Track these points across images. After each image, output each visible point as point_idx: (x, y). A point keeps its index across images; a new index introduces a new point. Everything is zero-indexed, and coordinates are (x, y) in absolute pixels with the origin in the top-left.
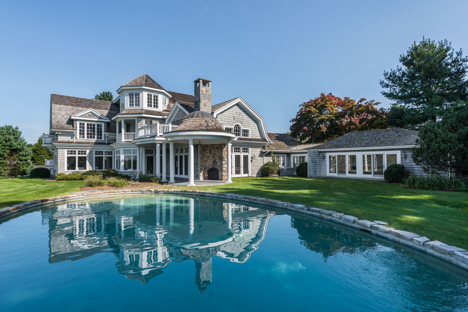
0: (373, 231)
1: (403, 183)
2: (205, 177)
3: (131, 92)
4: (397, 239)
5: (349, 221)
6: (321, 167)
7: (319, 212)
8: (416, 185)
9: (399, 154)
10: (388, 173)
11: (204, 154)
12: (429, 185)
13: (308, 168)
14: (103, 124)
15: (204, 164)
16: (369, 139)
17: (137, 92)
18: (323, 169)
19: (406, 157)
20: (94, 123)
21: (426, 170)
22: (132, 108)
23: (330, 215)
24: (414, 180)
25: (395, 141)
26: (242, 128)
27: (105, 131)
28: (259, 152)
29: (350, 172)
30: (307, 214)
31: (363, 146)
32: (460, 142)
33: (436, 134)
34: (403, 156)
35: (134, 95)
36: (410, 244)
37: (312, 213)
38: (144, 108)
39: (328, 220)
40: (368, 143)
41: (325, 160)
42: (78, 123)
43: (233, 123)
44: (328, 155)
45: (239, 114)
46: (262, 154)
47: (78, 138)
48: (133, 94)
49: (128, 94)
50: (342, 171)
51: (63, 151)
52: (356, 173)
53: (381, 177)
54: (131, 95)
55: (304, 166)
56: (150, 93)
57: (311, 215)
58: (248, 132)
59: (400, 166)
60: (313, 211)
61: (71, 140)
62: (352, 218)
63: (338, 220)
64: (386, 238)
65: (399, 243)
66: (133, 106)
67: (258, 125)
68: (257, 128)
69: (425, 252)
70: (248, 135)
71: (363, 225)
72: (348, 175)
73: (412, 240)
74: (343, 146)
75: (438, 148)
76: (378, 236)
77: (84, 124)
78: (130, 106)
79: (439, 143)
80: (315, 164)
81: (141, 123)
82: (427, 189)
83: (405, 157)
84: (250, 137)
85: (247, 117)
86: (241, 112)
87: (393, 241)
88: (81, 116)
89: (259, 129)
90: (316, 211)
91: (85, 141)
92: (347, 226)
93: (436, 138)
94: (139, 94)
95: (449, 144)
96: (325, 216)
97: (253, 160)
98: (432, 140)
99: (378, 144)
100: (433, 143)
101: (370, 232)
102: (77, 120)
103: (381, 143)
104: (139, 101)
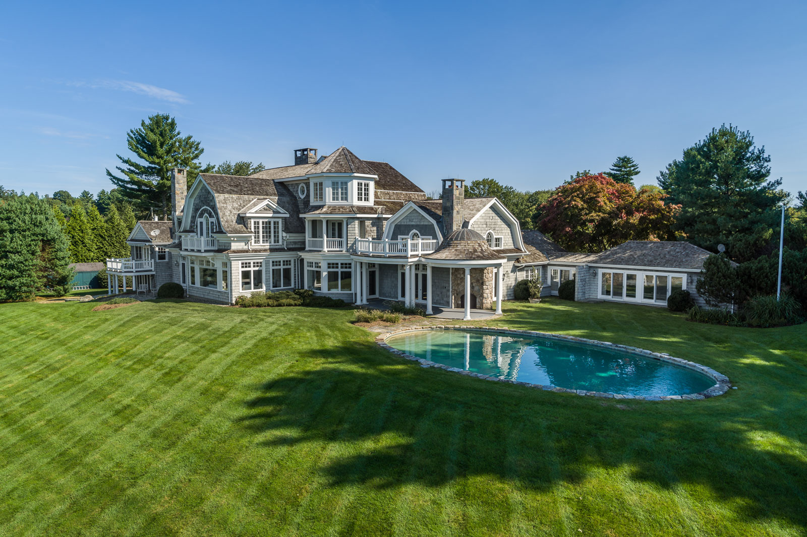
0: (661, 359)
1: (686, 313)
2: (458, 304)
3: (336, 180)
4: (673, 362)
5: (647, 353)
6: (591, 287)
7: (625, 348)
8: (698, 317)
9: (684, 277)
10: (671, 300)
11: (456, 275)
12: (709, 319)
13: (576, 289)
14: (280, 221)
15: (456, 288)
16: (652, 254)
17: (344, 180)
18: (593, 289)
19: (692, 282)
20: (270, 220)
21: (708, 302)
22: (336, 203)
23: (634, 350)
24: (696, 313)
25: (682, 261)
26: (495, 237)
27: (282, 231)
28: (512, 267)
29: (627, 296)
30: (615, 349)
31: (645, 265)
32: (738, 278)
33: (718, 268)
34: (689, 281)
35: (340, 184)
36: (679, 364)
37: (619, 349)
38: (354, 204)
39: (632, 353)
40: (651, 261)
41: (596, 277)
42: (252, 221)
43: (485, 232)
44: (600, 272)
45: (491, 218)
46: (515, 269)
47: (253, 244)
48: (337, 183)
49: (330, 184)
50: (618, 293)
51: (237, 263)
52: (634, 296)
53: (664, 304)
54: (335, 186)
55: (570, 286)
56: (360, 181)
57: (618, 350)
58: (500, 240)
59: (685, 293)
60: (620, 347)
61: (246, 248)
62: (649, 352)
63: (639, 353)
64: (668, 362)
65: (674, 364)
66: (337, 200)
67: (511, 230)
68: (510, 234)
69: (685, 367)
70: (500, 245)
71: (656, 356)
72: (625, 299)
73: (680, 362)
74: (621, 262)
75: (719, 283)
76: (664, 361)
77: (258, 222)
78: (334, 199)
79: (720, 277)
80: (584, 282)
81: (353, 226)
82: (707, 322)
83: (690, 282)
84: (503, 248)
85: (499, 220)
86: (494, 215)
87: (672, 363)
88: (256, 212)
89: (512, 235)
90: (623, 347)
91: (260, 247)
92: (645, 356)
93: (718, 272)
94: (346, 183)
95: (729, 280)
96: (630, 351)
97: (505, 278)
98: (714, 274)
99: (662, 264)
100: (715, 277)
101: (659, 360)
102: (250, 218)
103: (666, 263)
104: (346, 194)
